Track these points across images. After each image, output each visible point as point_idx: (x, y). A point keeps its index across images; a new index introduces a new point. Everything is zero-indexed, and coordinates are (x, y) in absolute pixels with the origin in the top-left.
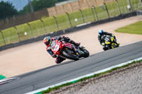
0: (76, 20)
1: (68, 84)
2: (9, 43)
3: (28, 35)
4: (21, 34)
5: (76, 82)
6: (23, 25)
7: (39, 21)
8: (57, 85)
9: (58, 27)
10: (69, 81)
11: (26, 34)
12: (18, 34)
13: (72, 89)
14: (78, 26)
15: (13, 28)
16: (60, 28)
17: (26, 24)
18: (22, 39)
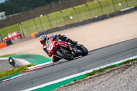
0: (120, 4)
1: (112, 66)
2: (55, 27)
3: (73, 18)
4: (66, 18)
5: (120, 64)
6: (68, 9)
7: (84, 5)
8: (102, 67)
9: (102, 11)
10: (113, 64)
11: (71, 18)
12: (64, 18)
13: (116, 71)
14: (122, 10)
15: (59, 12)
16: (105, 13)
17: (71, 9)
18: (68, 23)
